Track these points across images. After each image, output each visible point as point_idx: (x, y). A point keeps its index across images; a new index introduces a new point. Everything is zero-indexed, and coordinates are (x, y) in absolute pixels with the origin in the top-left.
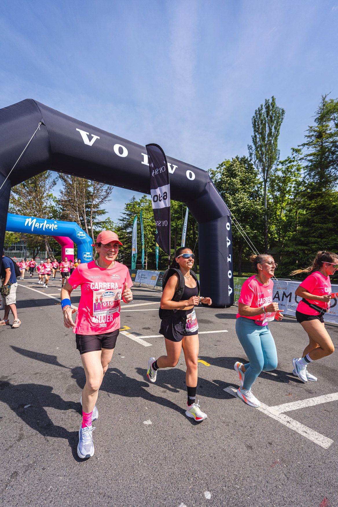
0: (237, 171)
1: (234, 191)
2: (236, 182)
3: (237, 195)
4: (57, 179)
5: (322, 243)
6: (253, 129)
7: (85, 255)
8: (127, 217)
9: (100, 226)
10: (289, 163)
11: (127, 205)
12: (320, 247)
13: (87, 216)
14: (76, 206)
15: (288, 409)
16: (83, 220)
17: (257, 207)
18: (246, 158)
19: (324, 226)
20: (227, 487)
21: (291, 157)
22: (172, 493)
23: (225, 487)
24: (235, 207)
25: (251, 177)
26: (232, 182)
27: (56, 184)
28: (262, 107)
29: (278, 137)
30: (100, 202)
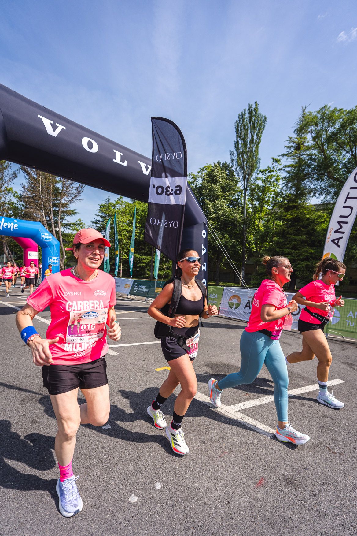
0: (218, 177)
1: (214, 198)
2: (217, 188)
3: (217, 202)
4: (18, 171)
5: (295, 254)
6: (235, 134)
7: (51, 260)
8: (101, 220)
9: (69, 227)
10: (269, 172)
11: (101, 206)
12: (293, 258)
13: (54, 215)
14: (42, 204)
15: (243, 407)
16: (50, 220)
17: (236, 216)
18: (228, 164)
19: (298, 238)
20: (177, 477)
21: (271, 166)
22: (124, 487)
23: (176, 477)
24: (215, 215)
25: (231, 184)
26: (213, 188)
27: (16, 177)
28: (245, 112)
29: (260, 145)
30: (70, 201)
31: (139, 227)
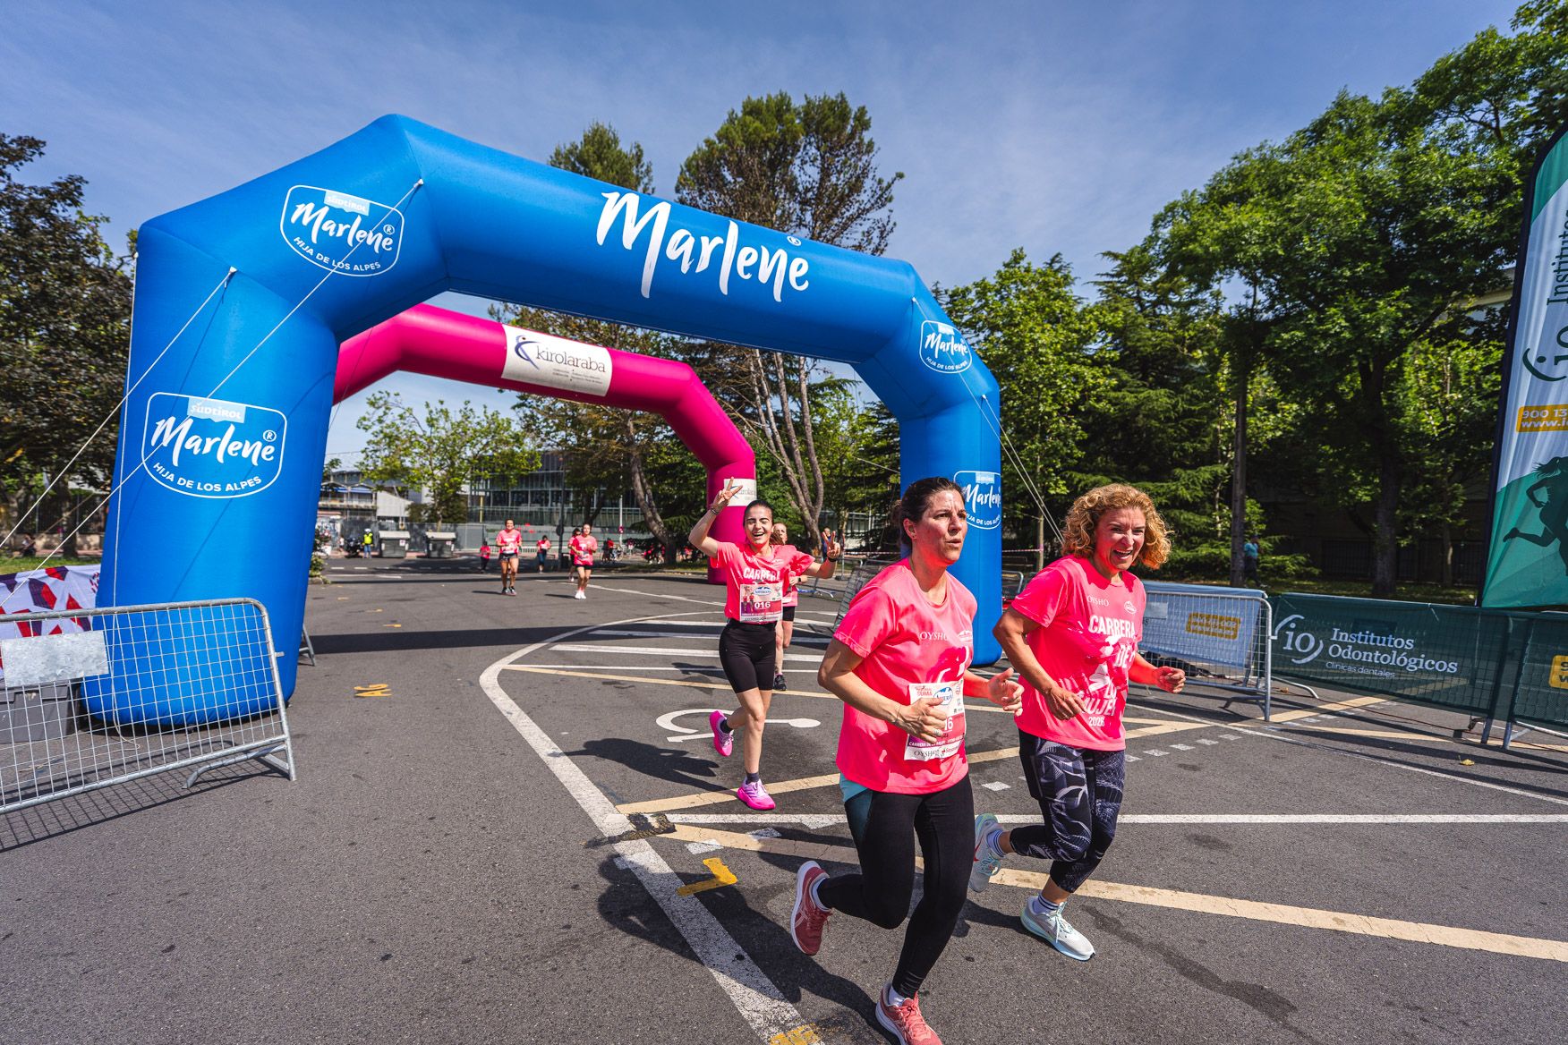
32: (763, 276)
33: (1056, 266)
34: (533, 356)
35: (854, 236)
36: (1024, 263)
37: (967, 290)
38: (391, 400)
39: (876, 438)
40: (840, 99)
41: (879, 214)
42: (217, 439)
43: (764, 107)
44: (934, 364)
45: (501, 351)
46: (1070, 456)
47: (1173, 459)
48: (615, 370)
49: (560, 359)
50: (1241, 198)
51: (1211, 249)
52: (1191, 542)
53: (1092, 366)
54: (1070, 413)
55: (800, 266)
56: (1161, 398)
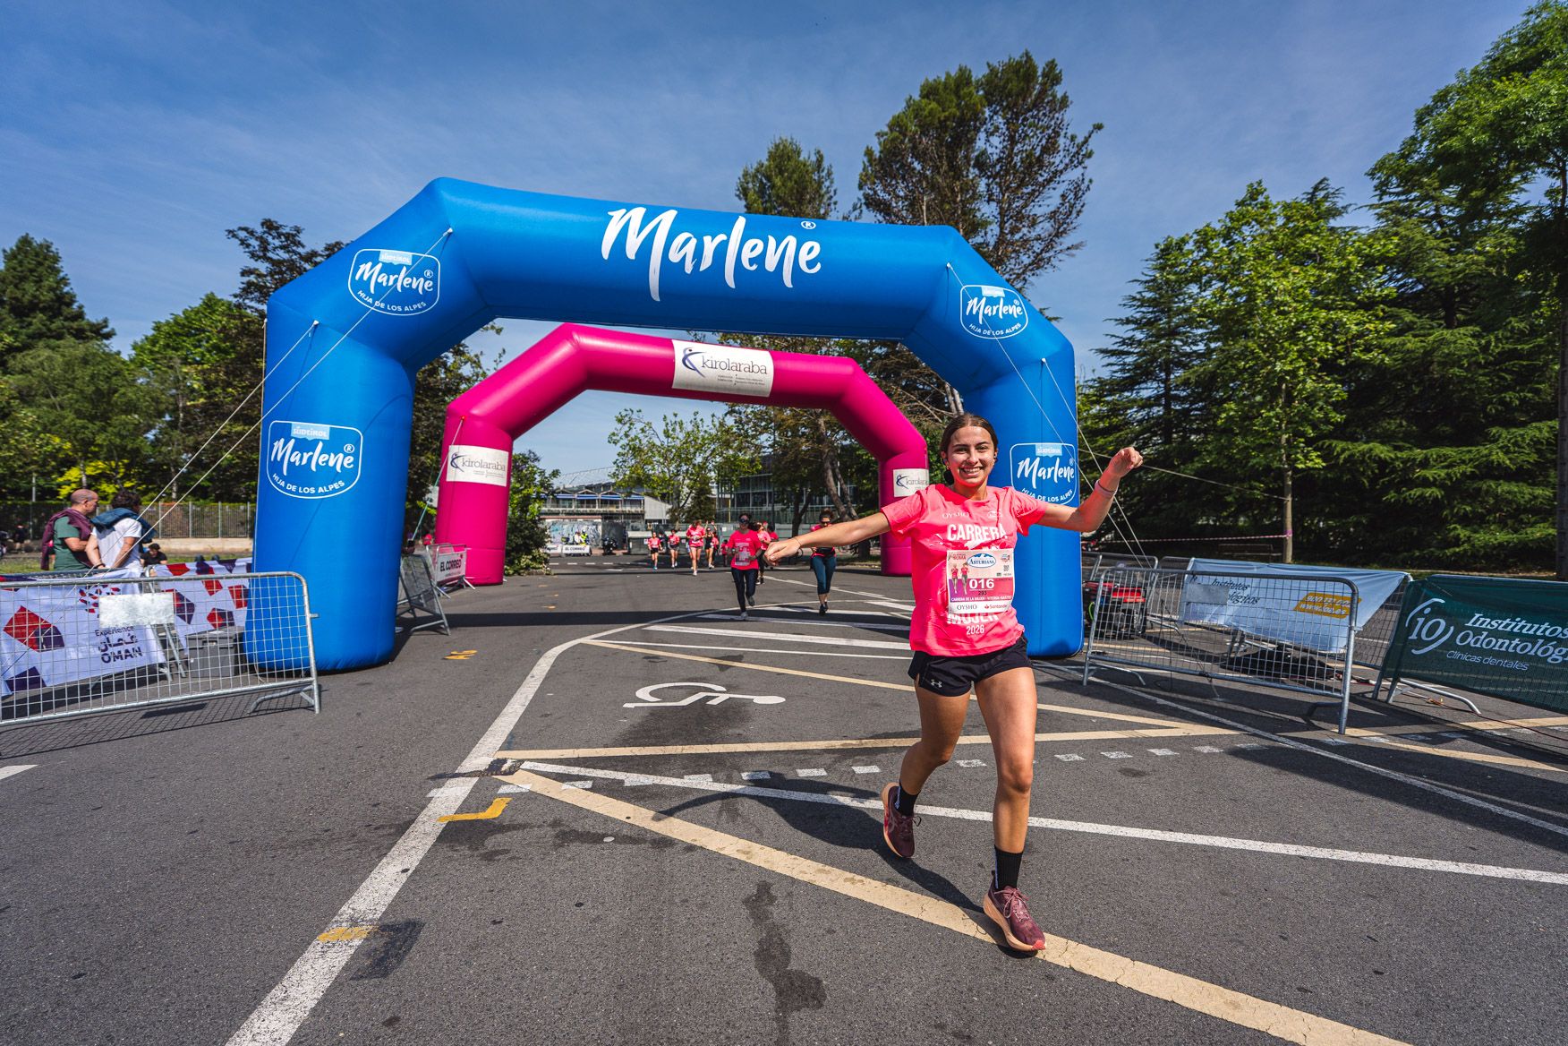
4: (858, 211)
7: (1024, 464)
8: (1139, 335)
31: (1385, 300)
32: (770, 265)
33: (1321, 194)
34: (698, 366)
35: (1047, 202)
36: (1261, 199)
37: (1183, 241)
38: (634, 416)
39: (1100, 417)
40: (1024, 59)
41: (1073, 174)
42: (311, 453)
43: (941, 87)
44: (979, 331)
45: (670, 363)
46: (1327, 421)
47: (1487, 416)
48: (777, 371)
49: (723, 366)
50: (1527, 66)
51: (1474, 140)
52: (1521, 521)
53: (1354, 309)
54: (1320, 370)
55: (811, 250)
56: (1462, 339)
